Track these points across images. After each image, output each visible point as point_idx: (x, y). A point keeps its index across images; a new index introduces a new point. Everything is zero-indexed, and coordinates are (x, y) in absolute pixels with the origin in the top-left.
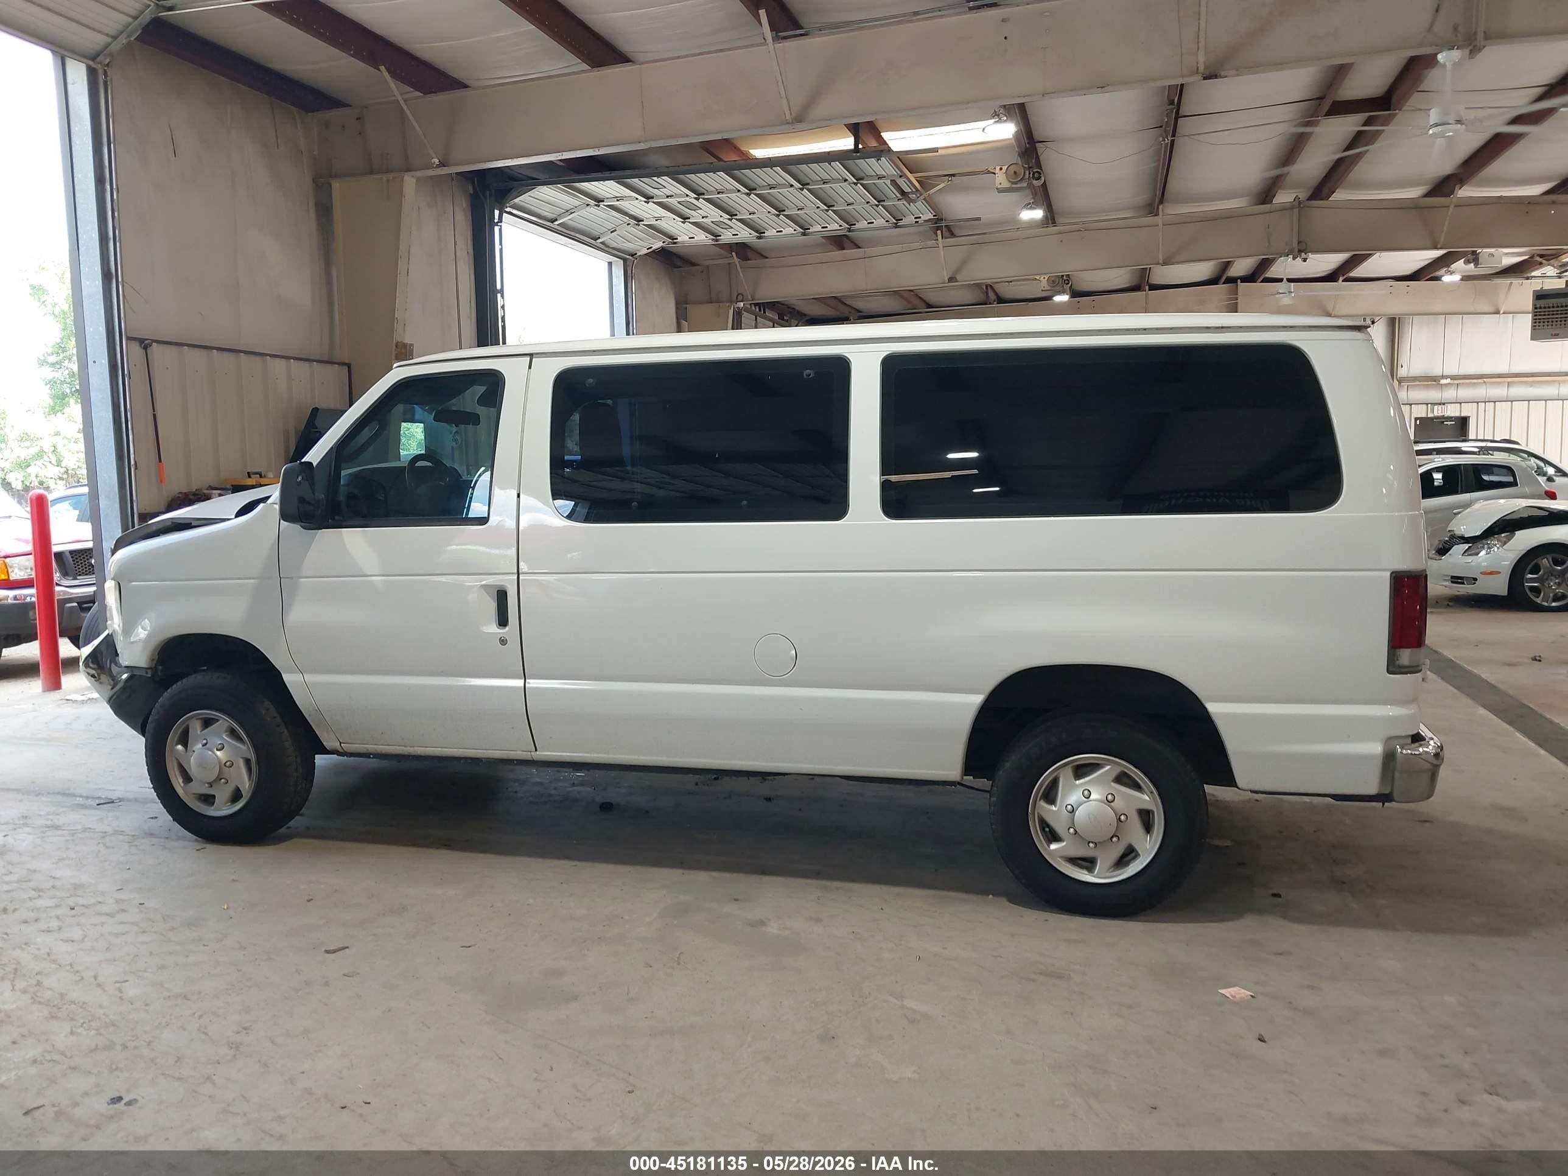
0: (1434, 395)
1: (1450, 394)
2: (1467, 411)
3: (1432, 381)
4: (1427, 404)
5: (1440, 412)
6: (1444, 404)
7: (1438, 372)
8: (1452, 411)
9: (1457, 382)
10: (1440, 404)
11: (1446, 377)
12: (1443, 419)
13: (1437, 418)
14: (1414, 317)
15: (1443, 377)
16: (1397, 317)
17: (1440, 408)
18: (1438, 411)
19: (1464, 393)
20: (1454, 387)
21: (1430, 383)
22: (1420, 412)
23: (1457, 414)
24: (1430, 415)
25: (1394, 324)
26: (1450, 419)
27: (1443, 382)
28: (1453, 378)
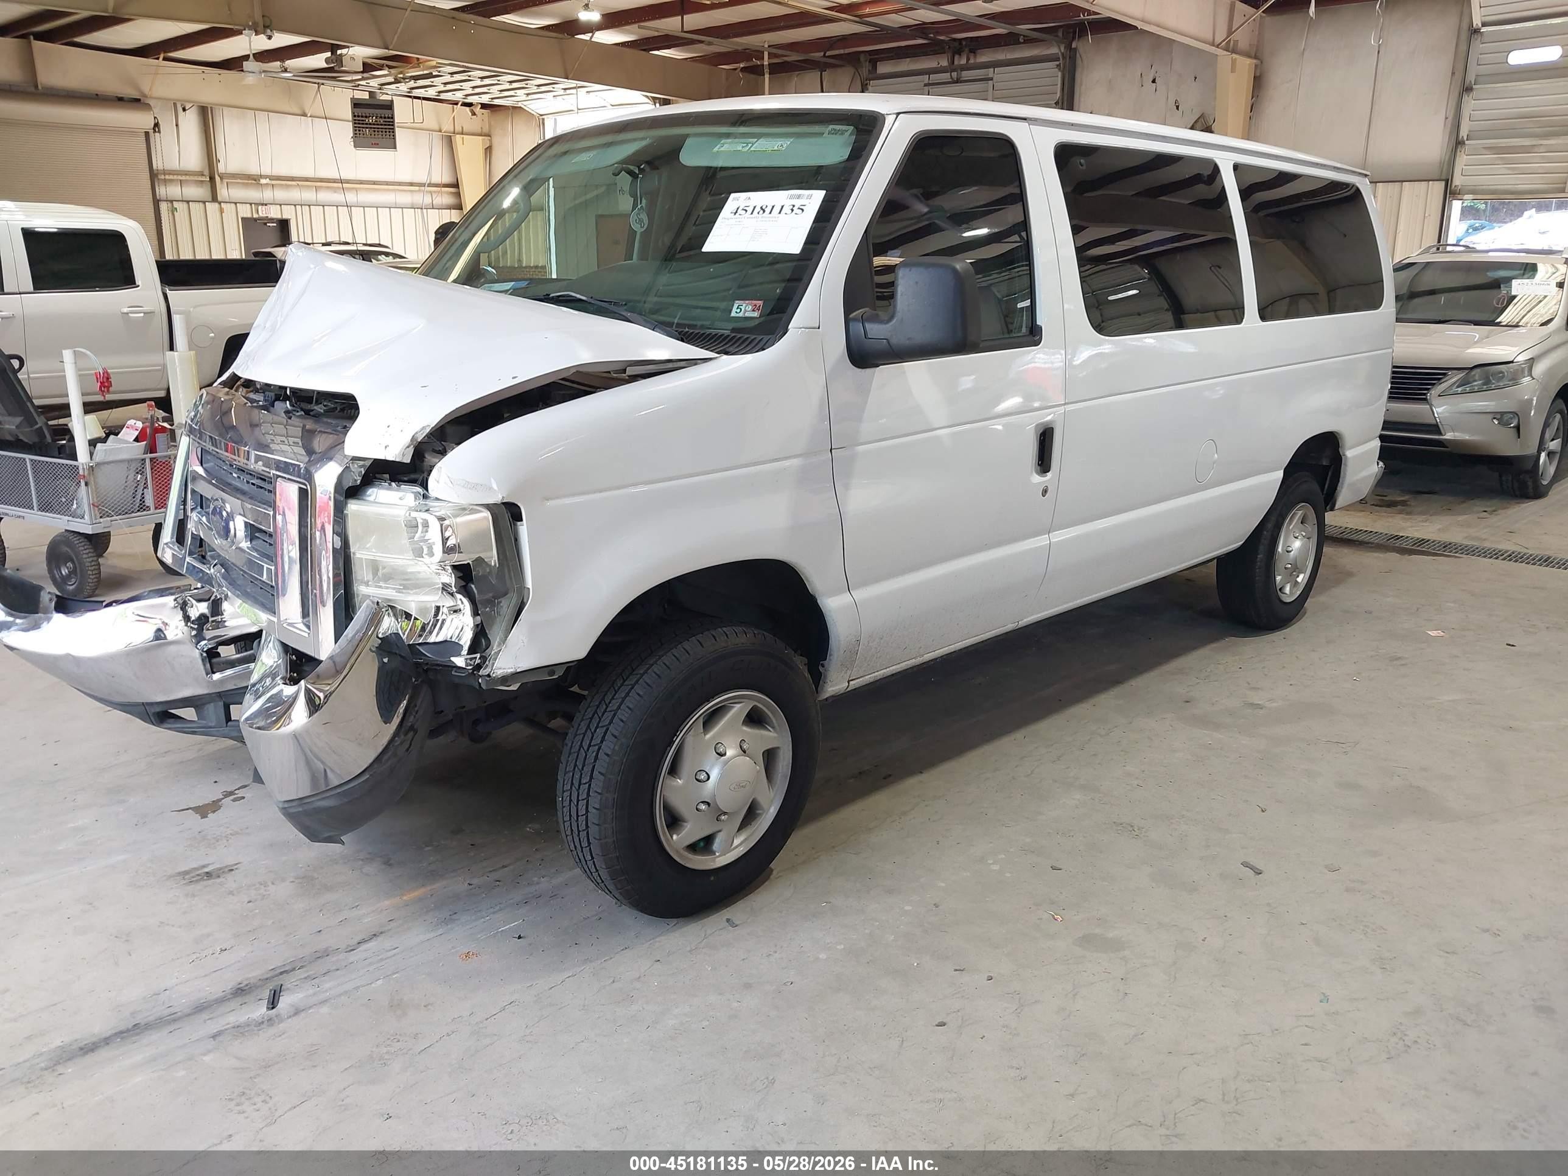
0: (254, 194)
1: (268, 195)
2: (287, 213)
3: (253, 180)
4: (251, 204)
5: (264, 212)
6: (266, 205)
7: (254, 170)
8: (274, 213)
9: (274, 182)
10: (262, 204)
11: (266, 177)
12: (266, 221)
13: (260, 219)
14: (224, 108)
15: (261, 176)
16: (209, 106)
17: (264, 209)
18: (263, 212)
19: (280, 195)
20: (270, 188)
21: (250, 182)
22: (245, 211)
23: (279, 216)
24: (255, 216)
25: (205, 113)
26: (272, 220)
27: (263, 181)
28: (271, 178)
